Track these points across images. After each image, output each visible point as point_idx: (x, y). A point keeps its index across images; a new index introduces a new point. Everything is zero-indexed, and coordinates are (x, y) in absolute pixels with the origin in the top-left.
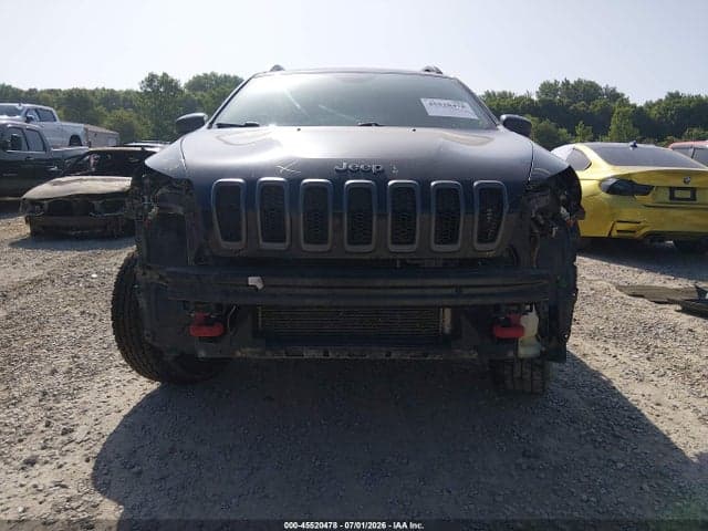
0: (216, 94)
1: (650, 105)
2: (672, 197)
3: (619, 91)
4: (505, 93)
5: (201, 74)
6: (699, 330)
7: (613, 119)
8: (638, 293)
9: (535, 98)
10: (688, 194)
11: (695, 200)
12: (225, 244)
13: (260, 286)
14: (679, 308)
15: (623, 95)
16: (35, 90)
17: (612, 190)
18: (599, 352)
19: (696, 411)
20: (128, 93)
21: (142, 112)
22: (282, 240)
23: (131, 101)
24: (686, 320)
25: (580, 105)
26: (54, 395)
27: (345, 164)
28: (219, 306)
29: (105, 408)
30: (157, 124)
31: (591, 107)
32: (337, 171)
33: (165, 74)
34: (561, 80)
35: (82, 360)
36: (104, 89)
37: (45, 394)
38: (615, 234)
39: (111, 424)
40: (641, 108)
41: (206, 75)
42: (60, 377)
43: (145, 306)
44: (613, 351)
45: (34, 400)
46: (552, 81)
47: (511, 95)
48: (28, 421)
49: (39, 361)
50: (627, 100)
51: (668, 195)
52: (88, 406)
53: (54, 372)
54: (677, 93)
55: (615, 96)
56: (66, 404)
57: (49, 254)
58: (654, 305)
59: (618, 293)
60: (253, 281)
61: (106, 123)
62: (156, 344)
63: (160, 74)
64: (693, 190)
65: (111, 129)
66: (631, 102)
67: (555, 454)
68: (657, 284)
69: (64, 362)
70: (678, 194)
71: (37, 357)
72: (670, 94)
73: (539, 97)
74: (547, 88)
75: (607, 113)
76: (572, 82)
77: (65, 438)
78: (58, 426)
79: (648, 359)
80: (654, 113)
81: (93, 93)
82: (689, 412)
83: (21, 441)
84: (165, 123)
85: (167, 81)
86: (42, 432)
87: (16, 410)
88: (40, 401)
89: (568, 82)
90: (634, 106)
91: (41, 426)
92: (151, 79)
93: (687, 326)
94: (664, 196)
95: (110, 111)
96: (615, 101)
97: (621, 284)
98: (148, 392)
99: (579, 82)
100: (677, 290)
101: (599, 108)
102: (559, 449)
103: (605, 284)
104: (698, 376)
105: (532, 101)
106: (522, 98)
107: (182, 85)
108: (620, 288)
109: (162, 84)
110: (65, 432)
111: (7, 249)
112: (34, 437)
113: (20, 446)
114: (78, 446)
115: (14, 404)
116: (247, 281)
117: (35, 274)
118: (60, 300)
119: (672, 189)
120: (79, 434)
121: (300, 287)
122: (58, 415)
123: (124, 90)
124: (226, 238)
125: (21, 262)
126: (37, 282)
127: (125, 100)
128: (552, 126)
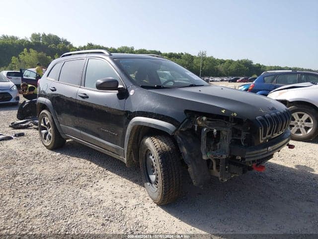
9: (30, 40)
15: (70, 43)
25: (53, 46)
31: (58, 47)
34: (42, 33)
46: (38, 34)
47: (17, 38)
55: (67, 43)
73: (32, 40)
74: (35, 36)
76: (47, 35)
89: (45, 34)
96: (67, 45)
99: (50, 35)
101: (62, 48)
105: (29, 42)
106: (23, 40)
128: (44, 55)
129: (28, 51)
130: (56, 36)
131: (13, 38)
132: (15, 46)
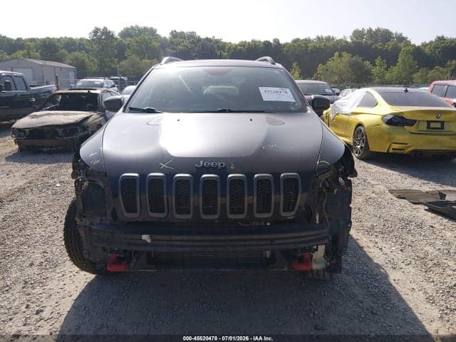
0: (139, 40)
1: (425, 45)
2: (429, 127)
3: (404, 35)
4: (329, 37)
5: (129, 26)
6: (437, 226)
7: (400, 55)
8: (402, 195)
9: (349, 40)
10: (439, 125)
11: (443, 129)
12: (127, 215)
13: (149, 241)
14: (427, 208)
15: (407, 38)
16: (21, 39)
17: (390, 122)
18: (371, 245)
19: (426, 293)
20: (81, 39)
21: (91, 53)
22: (163, 211)
23: (84, 46)
24: (430, 218)
25: (379, 45)
26: (32, 284)
27: (201, 162)
28: (125, 251)
29: (62, 294)
30: (101, 61)
31: (386, 46)
32: (196, 168)
33: (105, 28)
34: (366, 28)
35: (48, 255)
36: (66, 38)
37: (26, 282)
38: (391, 151)
39: (67, 305)
40: (419, 47)
41: (132, 27)
42: (35, 269)
43: (83, 235)
44: (380, 245)
45: (19, 287)
46: (361, 29)
47: (333, 39)
48: (16, 304)
49: (23, 256)
50: (409, 42)
51: (426, 126)
52: (52, 292)
53: (32, 265)
54: (443, 37)
55: (401, 39)
56: (38, 290)
57: (30, 167)
58: (412, 205)
59: (390, 195)
60: (145, 237)
61: (67, 60)
62: (91, 259)
63: (102, 28)
64: (442, 123)
65: (71, 65)
66: (412, 43)
67: (335, 327)
68: (416, 188)
69: (37, 257)
70: (432, 125)
71: (21, 252)
72: (438, 38)
73: (352, 39)
74: (357, 34)
75: (396, 51)
76: (374, 29)
77: (38, 317)
78: (34, 307)
79: (402, 251)
80: (427, 50)
81: (59, 40)
82: (421, 293)
83: (11, 319)
84: (106, 60)
85: (106, 32)
86: (24, 312)
87: (8, 295)
88: (23, 288)
89: (371, 29)
90: (414, 46)
91: (23, 308)
92: (96, 31)
93: (430, 222)
94: (423, 127)
95: (70, 53)
96: (402, 42)
97: (392, 188)
98: (89, 280)
99: (378, 30)
100: (427, 193)
101: (391, 47)
102: (337, 323)
103: (382, 188)
104: (430, 264)
105: (347, 42)
106: (341, 40)
107: (116, 35)
108: (391, 192)
109: (103, 34)
110: (38, 313)
111: (4, 162)
112: (19, 315)
113: (10, 323)
114: (45, 323)
115: (7, 291)
116: (141, 238)
117: (21, 183)
118: (37, 205)
119: (429, 122)
120: (45, 314)
121: (174, 241)
122: (34, 300)
123: (79, 38)
124: (128, 211)
125: (13, 173)
126: (22, 190)
127: (80, 44)
128: (360, 60)
129: (340, 56)
130: (387, 30)
131: (328, 39)
132: (328, 50)
